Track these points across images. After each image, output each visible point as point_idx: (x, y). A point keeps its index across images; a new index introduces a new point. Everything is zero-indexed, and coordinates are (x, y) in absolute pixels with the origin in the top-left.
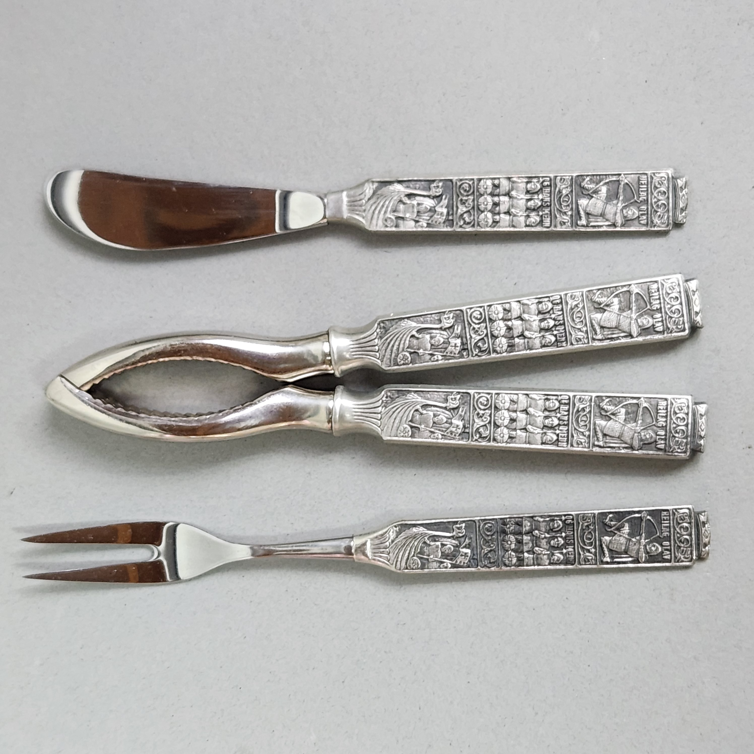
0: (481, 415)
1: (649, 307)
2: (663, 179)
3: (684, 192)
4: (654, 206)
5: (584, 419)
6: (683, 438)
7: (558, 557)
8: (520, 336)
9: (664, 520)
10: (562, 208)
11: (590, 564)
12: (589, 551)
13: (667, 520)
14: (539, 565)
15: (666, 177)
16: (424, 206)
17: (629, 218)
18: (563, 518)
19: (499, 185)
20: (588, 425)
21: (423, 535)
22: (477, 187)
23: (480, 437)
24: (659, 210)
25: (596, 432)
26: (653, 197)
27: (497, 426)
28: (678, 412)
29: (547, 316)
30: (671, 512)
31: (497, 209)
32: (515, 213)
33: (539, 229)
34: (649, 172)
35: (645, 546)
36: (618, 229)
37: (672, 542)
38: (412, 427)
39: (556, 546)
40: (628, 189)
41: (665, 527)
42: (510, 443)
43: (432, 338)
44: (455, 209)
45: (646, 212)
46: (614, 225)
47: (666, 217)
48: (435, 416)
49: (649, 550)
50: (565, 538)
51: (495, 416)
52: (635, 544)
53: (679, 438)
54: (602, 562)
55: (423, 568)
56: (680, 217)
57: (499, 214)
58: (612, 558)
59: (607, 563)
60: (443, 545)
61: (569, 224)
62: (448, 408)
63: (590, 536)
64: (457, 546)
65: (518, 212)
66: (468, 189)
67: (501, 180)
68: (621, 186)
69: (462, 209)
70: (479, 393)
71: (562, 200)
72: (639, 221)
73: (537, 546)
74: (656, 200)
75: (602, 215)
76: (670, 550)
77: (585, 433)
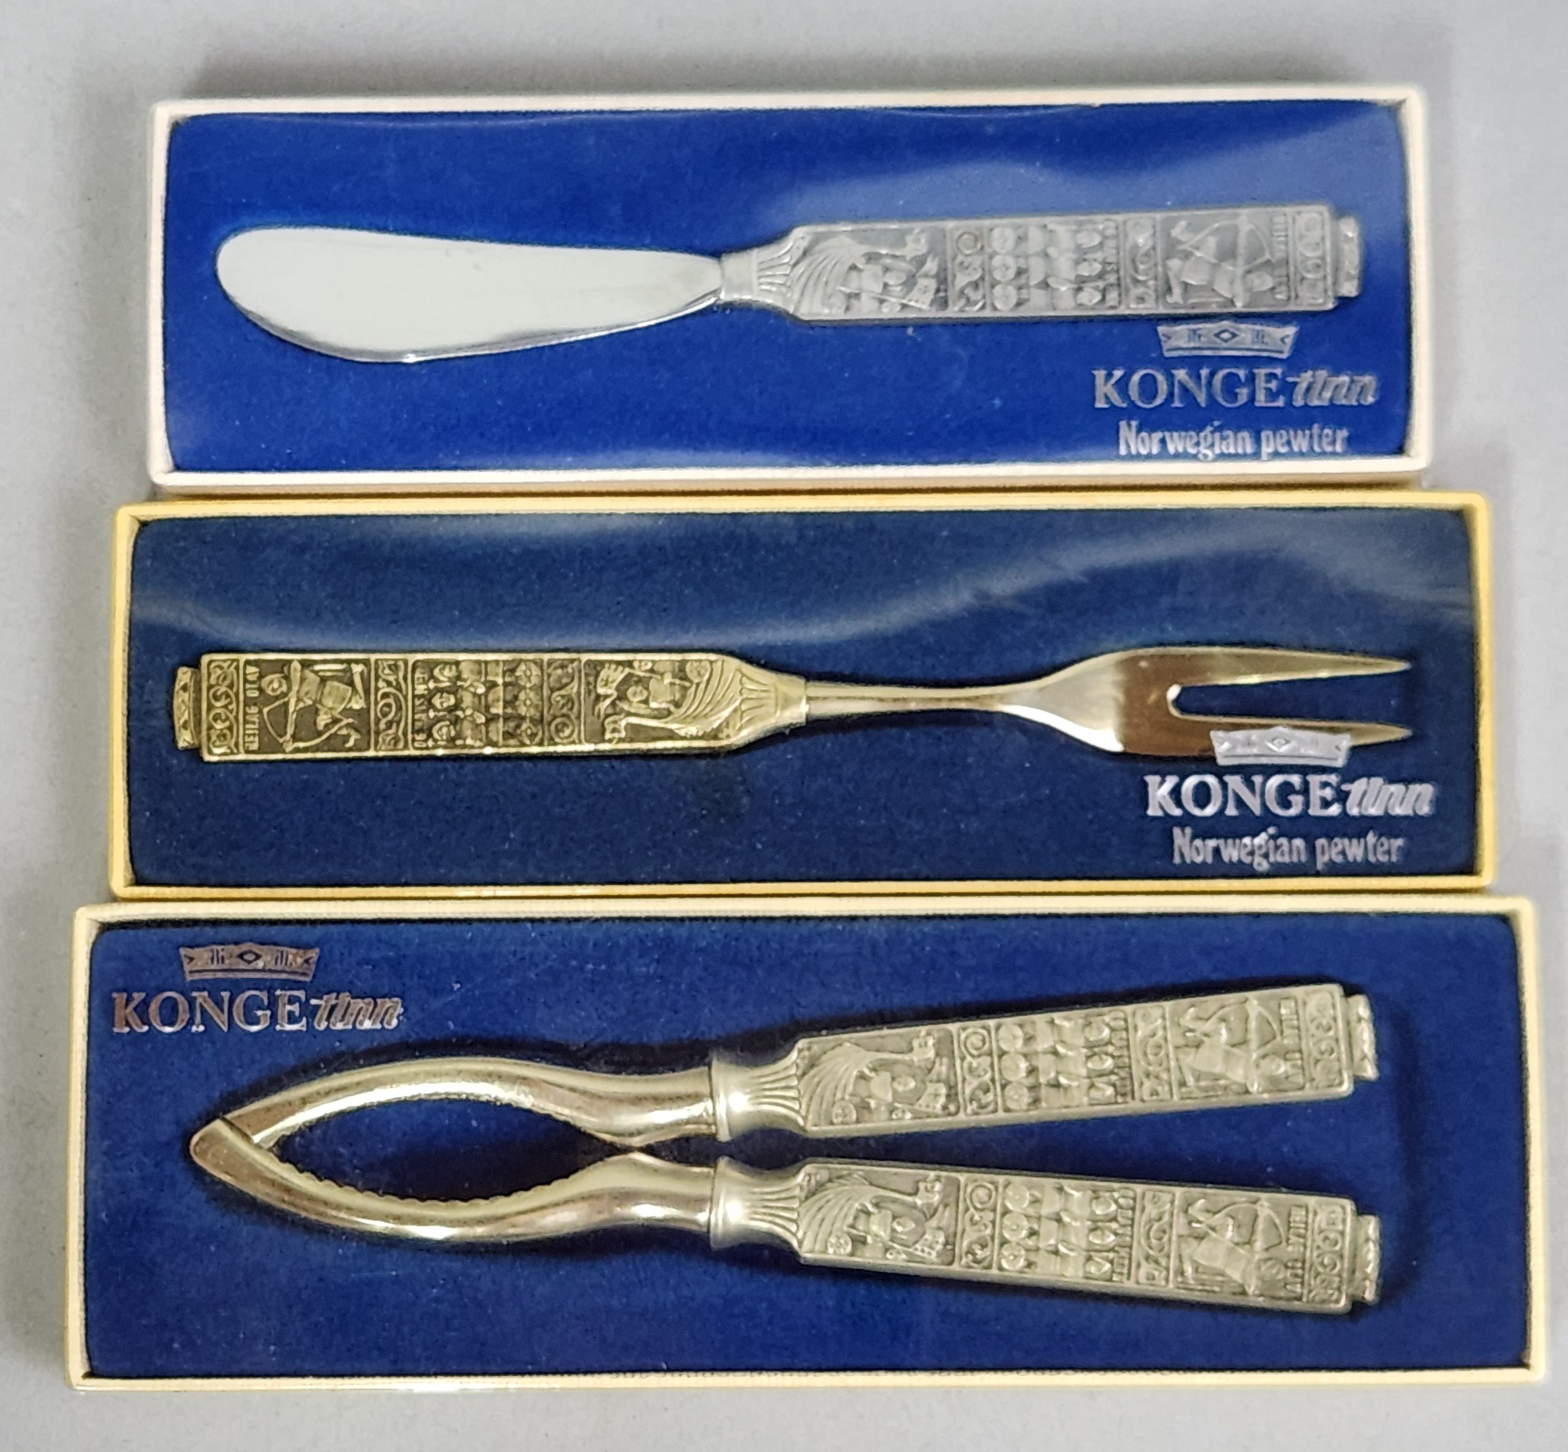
7: (442, 674)
9: (254, 735)
11: (386, 660)
12: (389, 684)
13: (249, 735)
14: (479, 662)
18: (430, 743)
21: (683, 720)
30: (241, 748)
35: (290, 689)
37: (241, 697)
39: (445, 695)
41: (254, 723)
49: (284, 681)
50: (431, 705)
52: (307, 694)
54: (366, 662)
55: (683, 663)
58: (349, 670)
59: (357, 662)
60: (646, 702)
63: (386, 709)
64: (619, 698)
73: (479, 696)
76: (246, 681)
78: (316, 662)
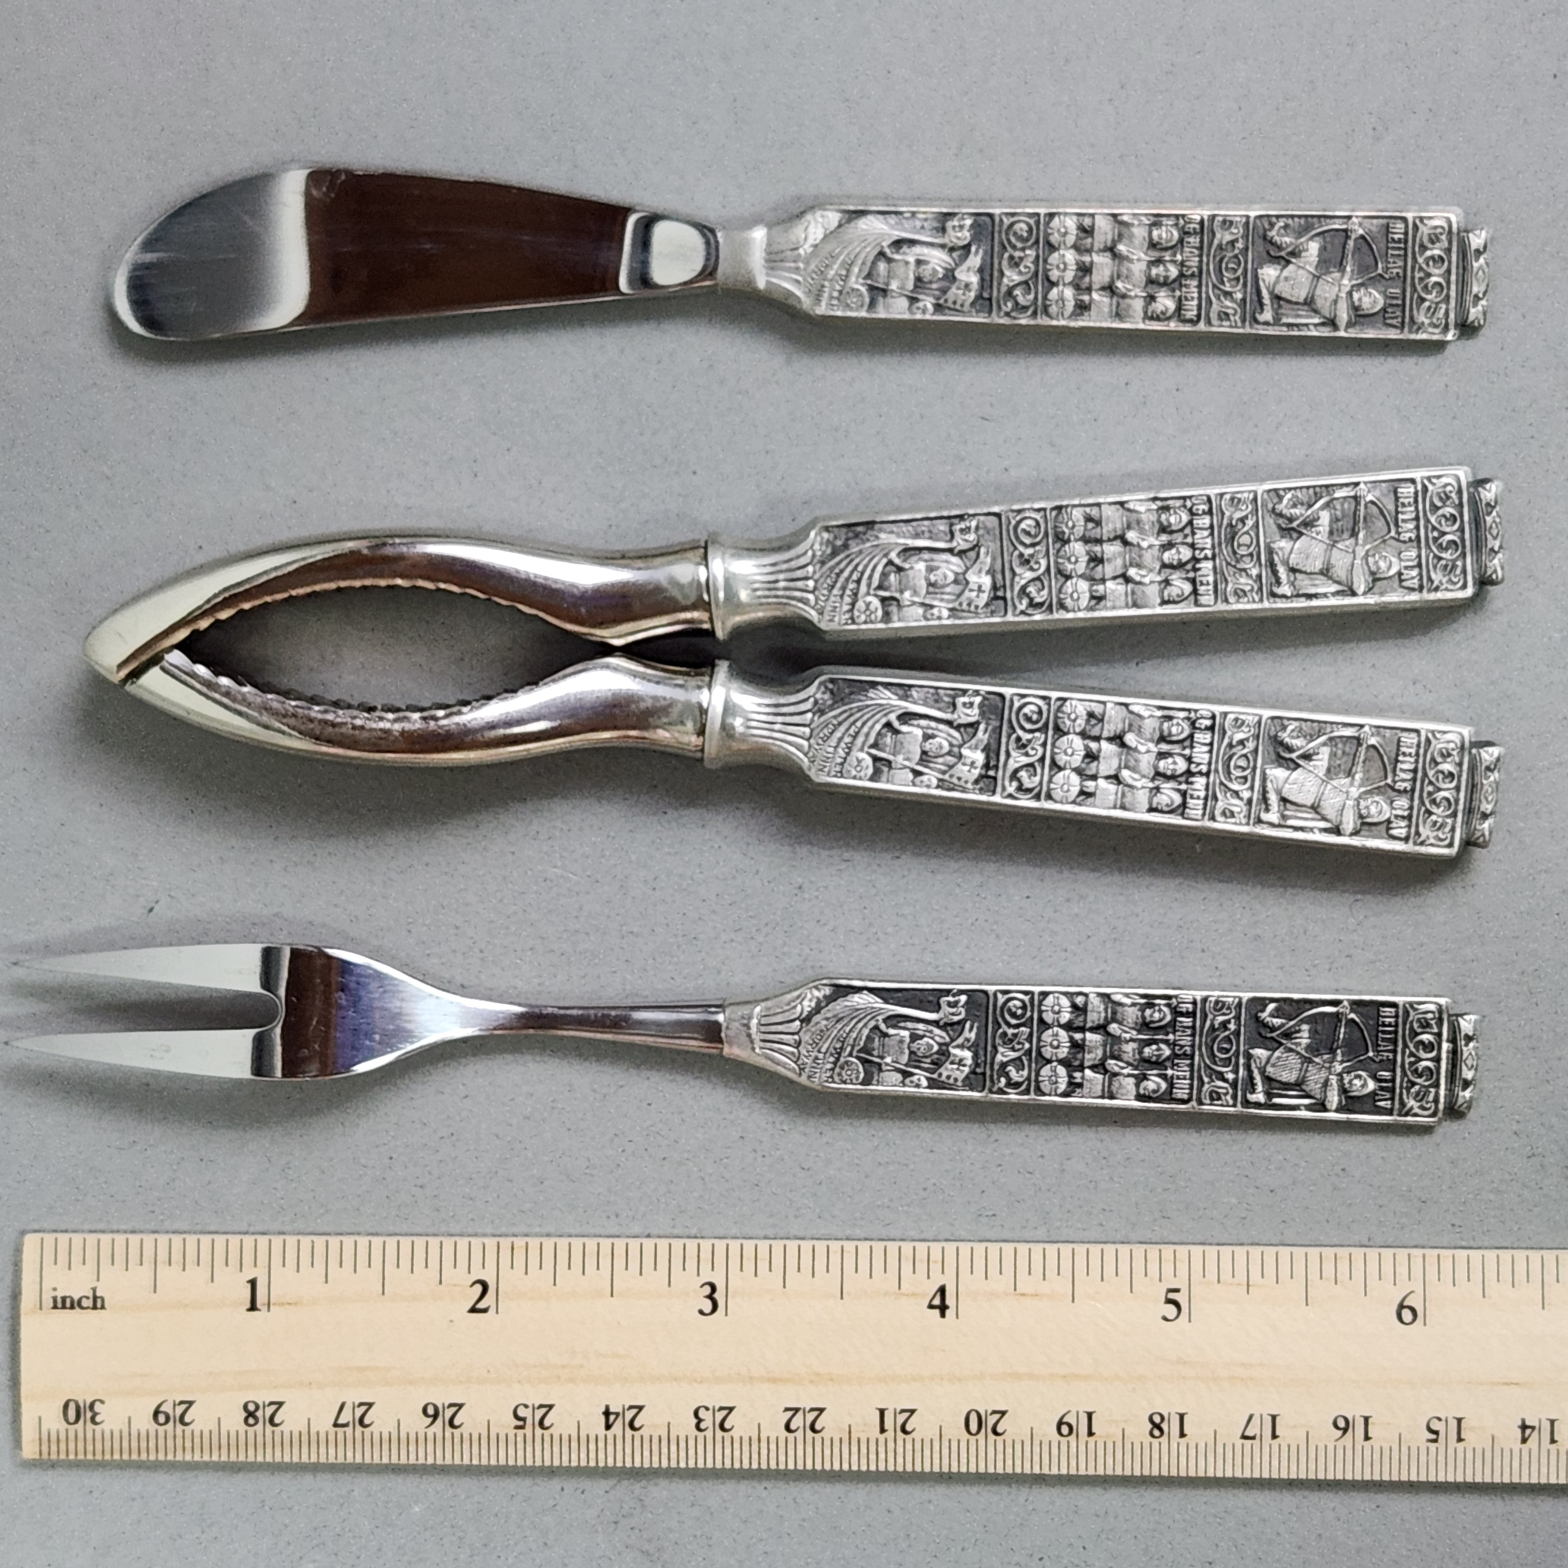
0: (1024, 742)
2: (1439, 230)
3: (1482, 260)
4: (1419, 288)
5: (1243, 763)
6: (1447, 816)
7: (1155, 1085)
10: (1223, 283)
11: (1223, 1105)
12: (1221, 1076)
15: (1446, 226)
16: (930, 267)
17: (1364, 313)
19: (1092, 229)
20: (1249, 778)
21: (873, 1012)
22: (1045, 232)
23: (1020, 788)
24: (1428, 297)
25: (1264, 792)
26: (1417, 267)
27: (1056, 768)
28: (1441, 759)
31: (1087, 279)
32: (1124, 291)
33: (1172, 326)
34: (1411, 216)
36: (1340, 333)
38: (875, 759)
39: (1154, 1059)
40: (1365, 248)
42: (1081, 805)
43: (930, 570)
44: (996, 276)
45: (1399, 302)
46: (1332, 324)
47: (1442, 311)
48: (926, 738)
51: (1053, 746)
53: (1439, 816)
55: (867, 1081)
56: (1473, 313)
57: (1089, 290)
59: (1258, 1106)
60: (914, 1037)
61: (1237, 318)
64: (945, 1043)
65: (1129, 287)
66: (1025, 235)
67: (1097, 218)
68: (1351, 243)
69: (1012, 277)
70: (1023, 696)
71: (1224, 265)
73: (1113, 1057)
74: (1422, 274)
75: (1309, 303)
77: (1241, 794)
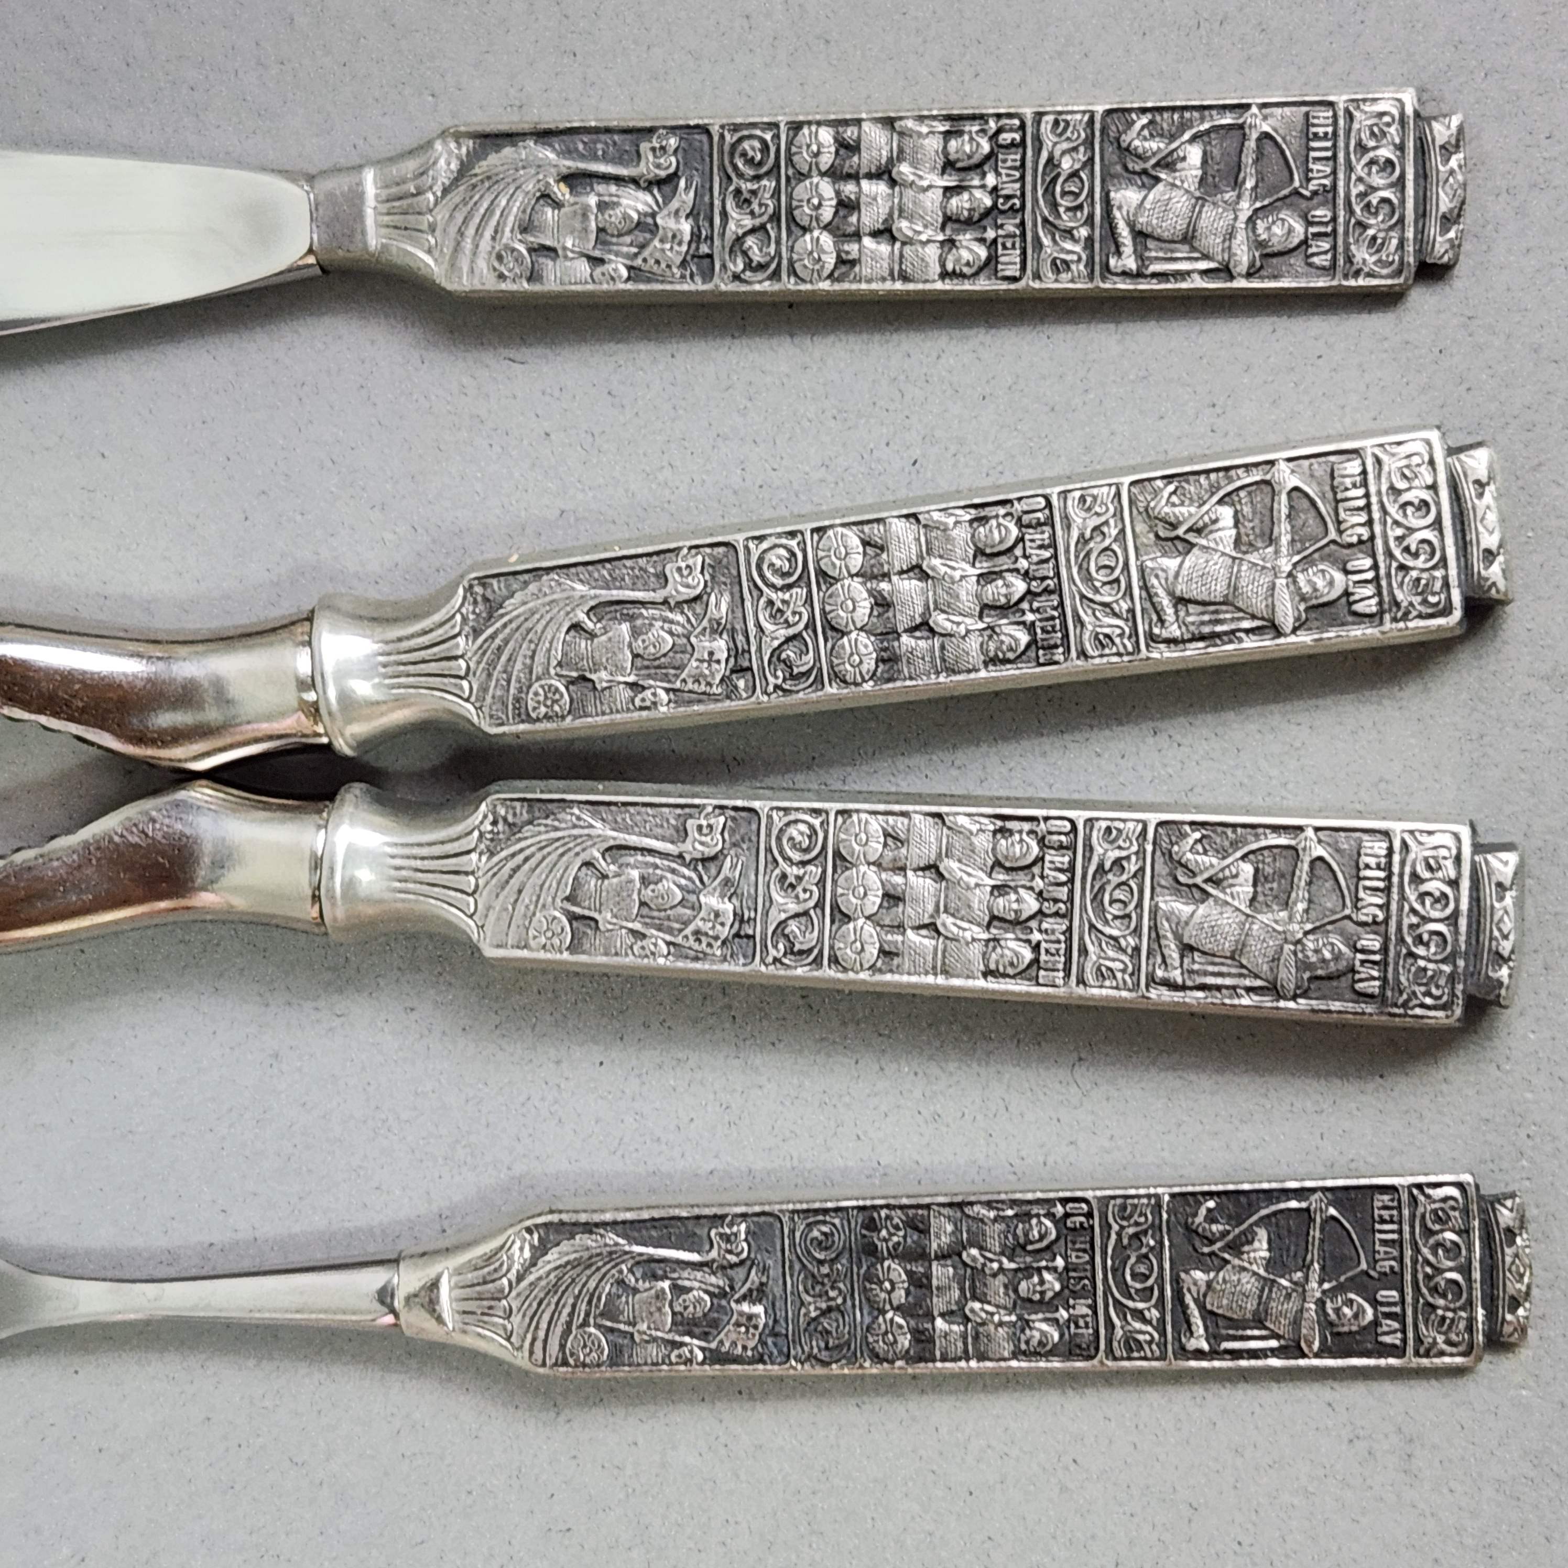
0: (792, 879)
1: (1333, 535)
2: (1387, 119)
3: (1453, 163)
4: (1358, 209)
5: (1119, 894)
6: (1443, 961)
7: (1043, 1333)
8: (916, 628)
9: (1383, 1221)
10: (1058, 216)
11: (1145, 1358)
12: (1139, 1315)
13: (1392, 1222)
14: (982, 1357)
15: (1395, 112)
16: (618, 211)
17: (1275, 249)
18: (1059, 1210)
19: (858, 141)
20: (1134, 915)
21: (614, 1256)
22: (788, 149)
23: (790, 951)
24: (1372, 221)
25: (1158, 938)
26: (1354, 177)
27: (841, 916)
28: (1426, 875)
29: (1004, 562)
30: (1405, 1197)
31: (853, 219)
32: (910, 233)
33: (983, 284)
34: (1341, 99)
35: (1321, 1303)
36: (1241, 283)
37: (1409, 1290)
38: (573, 918)
39: (1037, 1297)
40: (1275, 156)
41: (1384, 1242)
42: (880, 971)
43: (636, 633)
44: (717, 220)
45: (1329, 229)
46: (1226, 271)
47: (1395, 242)
48: (644, 880)
49: (1333, 1316)
50: (1063, 1275)
51: (834, 882)
52: (1288, 1296)
53: (1429, 961)
54: (1183, 1352)
55: (614, 1362)
56: (1440, 247)
57: (857, 236)
58: (1214, 1337)
59: (1199, 1354)
60: (678, 1290)
61: (1081, 267)
62: (688, 858)
63: (1142, 1269)
64: (723, 1294)
65: (919, 228)
66: (758, 157)
67: (866, 126)
68: (1251, 144)
69: (738, 221)
70: (786, 810)
71: (1058, 189)
72: (1308, 257)
73: (974, 1298)
74: (1361, 188)
75: (1188, 238)
76: (1400, 1318)
77: (1123, 942)
78: (1274, 1352)
